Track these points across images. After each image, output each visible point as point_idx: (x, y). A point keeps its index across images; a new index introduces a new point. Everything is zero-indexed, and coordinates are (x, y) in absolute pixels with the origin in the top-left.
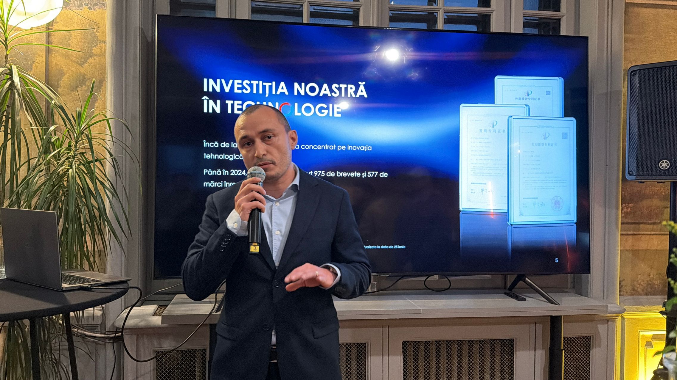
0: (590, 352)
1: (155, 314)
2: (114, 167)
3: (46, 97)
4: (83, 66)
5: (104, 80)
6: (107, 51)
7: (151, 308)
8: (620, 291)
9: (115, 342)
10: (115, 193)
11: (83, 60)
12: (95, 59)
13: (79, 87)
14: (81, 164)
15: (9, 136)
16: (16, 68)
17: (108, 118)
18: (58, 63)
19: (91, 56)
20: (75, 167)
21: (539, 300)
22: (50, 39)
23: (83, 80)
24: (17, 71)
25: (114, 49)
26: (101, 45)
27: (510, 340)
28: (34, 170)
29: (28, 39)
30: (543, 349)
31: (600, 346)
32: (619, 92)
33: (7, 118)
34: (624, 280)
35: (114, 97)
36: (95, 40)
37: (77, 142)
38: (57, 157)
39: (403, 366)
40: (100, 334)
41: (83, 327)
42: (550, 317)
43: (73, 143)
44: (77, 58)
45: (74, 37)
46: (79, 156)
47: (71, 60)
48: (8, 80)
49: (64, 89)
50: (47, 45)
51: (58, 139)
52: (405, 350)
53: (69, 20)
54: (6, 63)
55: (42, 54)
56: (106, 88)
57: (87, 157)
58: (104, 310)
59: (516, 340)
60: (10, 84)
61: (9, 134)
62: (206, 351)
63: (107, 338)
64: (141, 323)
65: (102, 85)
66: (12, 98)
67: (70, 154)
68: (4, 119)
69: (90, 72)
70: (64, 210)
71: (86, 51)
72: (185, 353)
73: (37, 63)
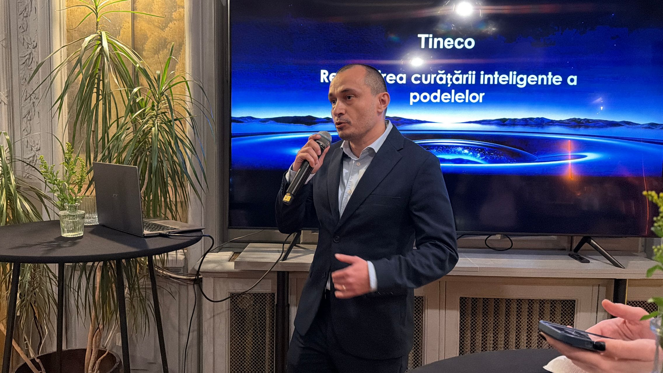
1: (230, 260)
2: (193, 128)
3: (132, 61)
4: (164, 30)
5: (183, 44)
6: (185, 15)
7: (228, 254)
9: (196, 284)
10: (194, 151)
11: (164, 25)
12: (175, 24)
13: (162, 50)
14: (163, 123)
15: (101, 97)
16: (105, 34)
17: (187, 80)
18: (143, 28)
19: (171, 21)
20: (158, 125)
21: (604, 262)
22: (135, 5)
23: (165, 44)
24: (106, 37)
25: (192, 15)
26: (180, 10)
27: (571, 301)
28: (121, 128)
29: (116, 6)
33: (99, 80)
35: (192, 60)
36: (175, 6)
37: (158, 103)
38: (142, 115)
39: (460, 321)
40: (183, 276)
41: (167, 269)
42: (614, 280)
43: (156, 104)
44: (158, 23)
45: (156, 3)
46: (160, 115)
47: (154, 25)
48: (99, 45)
49: (148, 53)
50: (133, 12)
51: (143, 99)
52: (462, 305)
54: (97, 30)
55: (128, 20)
56: (185, 51)
57: (168, 116)
58: (185, 254)
59: (577, 301)
60: (101, 49)
61: (101, 95)
62: (274, 295)
63: (190, 280)
64: (218, 268)
65: (182, 49)
66: (103, 62)
67: (153, 114)
68: (96, 81)
69: (170, 36)
70: (149, 164)
71: (167, 17)
72: (256, 295)
73: (124, 28)
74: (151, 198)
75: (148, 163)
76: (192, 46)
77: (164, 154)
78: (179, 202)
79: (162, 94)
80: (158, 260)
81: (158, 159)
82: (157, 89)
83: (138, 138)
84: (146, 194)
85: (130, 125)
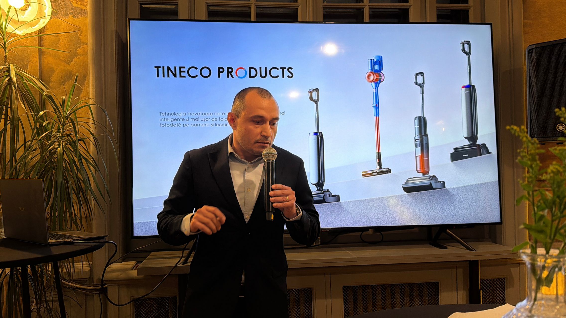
0: (505, 292)
1: (133, 268)
3: (40, 91)
4: (70, 64)
5: (87, 75)
6: (89, 51)
7: (132, 263)
9: (101, 293)
10: (96, 167)
11: (69, 59)
12: (79, 58)
13: (67, 81)
14: (68, 143)
15: (9, 123)
16: (13, 66)
17: (90, 104)
18: (49, 62)
19: (76, 56)
20: (63, 146)
21: (460, 248)
22: (42, 42)
23: (70, 75)
24: (14, 69)
25: (94, 50)
26: (84, 46)
27: (435, 283)
28: (29, 150)
30: (464, 290)
31: (513, 286)
32: (521, 69)
33: (7, 107)
35: (95, 89)
36: (79, 42)
37: (63, 126)
38: (48, 137)
39: (344, 308)
40: (89, 286)
41: (73, 281)
42: (468, 262)
43: (61, 127)
44: (64, 58)
45: (62, 41)
46: (66, 137)
47: (60, 60)
48: (7, 76)
49: (55, 84)
50: (40, 47)
51: (49, 123)
52: (345, 294)
53: (57, 27)
54: (5, 63)
55: (35, 55)
56: (88, 82)
57: (72, 137)
58: (90, 266)
59: (440, 282)
60: (8, 79)
61: (9, 120)
62: (176, 299)
63: (95, 290)
64: (122, 276)
65: (86, 80)
66: (11, 91)
67: (58, 135)
68: (4, 108)
69: (75, 69)
70: (55, 182)
71: (72, 52)
72: (159, 300)
73: (32, 63)
74: (57, 215)
75: (54, 180)
76: (95, 76)
77: (69, 172)
78: (83, 217)
79: (67, 117)
80: (65, 273)
81: (63, 178)
82: (62, 113)
83: (45, 158)
84: (52, 211)
85: (36, 146)
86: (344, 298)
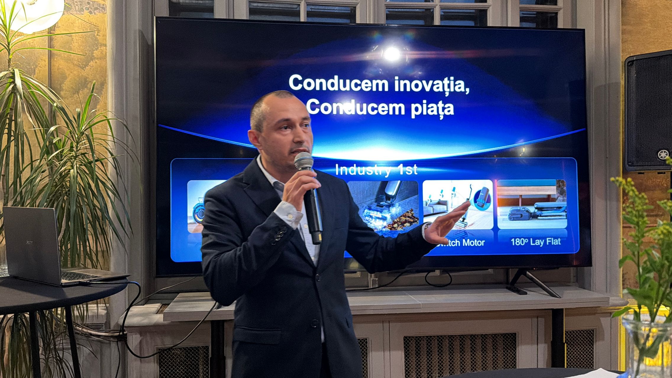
0: (593, 345)
1: (158, 312)
2: (116, 168)
3: (49, 101)
4: (84, 69)
5: (106, 83)
6: (108, 54)
7: (156, 306)
8: (623, 285)
9: (120, 341)
10: (116, 193)
11: (84, 63)
12: (96, 62)
13: (82, 89)
14: (83, 164)
15: (12, 138)
16: (18, 72)
17: (109, 118)
18: (61, 67)
19: (92, 60)
20: (77, 167)
21: (541, 294)
22: (52, 42)
23: (85, 83)
24: (20, 74)
25: (115, 53)
26: (102, 48)
27: (512, 334)
28: (36, 171)
29: (31, 44)
30: (545, 343)
31: (603, 339)
32: (618, 84)
33: (11, 120)
34: (627, 273)
35: (115, 99)
36: (96, 44)
37: (78, 143)
38: (59, 157)
39: (405, 362)
40: (105, 333)
41: (87, 326)
42: (551, 311)
43: (75, 144)
44: (78, 61)
45: (75, 41)
46: (80, 157)
47: (73, 63)
48: (11, 83)
49: (66, 92)
50: (50, 49)
51: (60, 140)
52: (406, 345)
53: (71, 24)
54: (9, 67)
55: (44, 58)
56: (107, 90)
57: (88, 157)
58: (107, 309)
59: (518, 334)
60: (13, 87)
61: (12, 136)
62: (208, 348)
63: (112, 337)
64: (145, 321)
65: (103, 88)
66: (15, 101)
67: (71, 155)
68: (7, 122)
69: (91, 75)
70: (67, 209)
71: (87, 54)
72: (188, 350)
73: (40, 67)
74: (69, 247)
76: (115, 85)
77: (84, 198)
78: (100, 251)
79: (82, 133)
80: (77, 316)
81: (77, 205)
82: (75, 128)
83: (55, 181)
84: (63, 243)
85: (45, 167)
86: (405, 351)
